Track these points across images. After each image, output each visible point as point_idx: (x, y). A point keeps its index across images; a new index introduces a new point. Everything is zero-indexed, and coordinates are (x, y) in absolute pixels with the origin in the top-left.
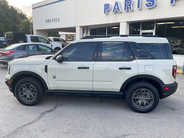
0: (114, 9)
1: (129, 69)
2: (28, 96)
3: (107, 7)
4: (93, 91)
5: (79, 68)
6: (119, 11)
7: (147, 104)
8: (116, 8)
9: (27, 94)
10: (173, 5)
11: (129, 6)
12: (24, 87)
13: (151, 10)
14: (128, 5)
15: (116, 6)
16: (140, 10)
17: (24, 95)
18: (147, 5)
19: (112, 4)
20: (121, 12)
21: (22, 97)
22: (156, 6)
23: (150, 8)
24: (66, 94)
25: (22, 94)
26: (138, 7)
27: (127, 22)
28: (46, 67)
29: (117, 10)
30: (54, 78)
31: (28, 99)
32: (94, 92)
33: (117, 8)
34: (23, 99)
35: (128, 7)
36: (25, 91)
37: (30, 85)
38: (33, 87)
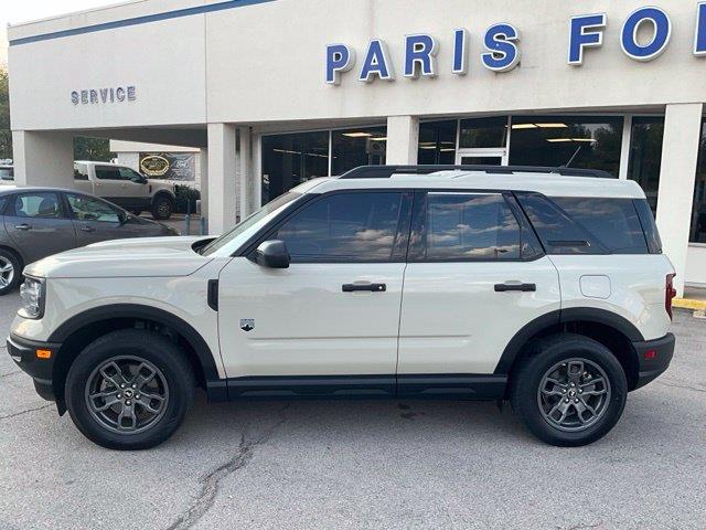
0: (367, 67)
1: (530, 288)
2: (128, 411)
3: (338, 56)
4: (396, 376)
5: (347, 288)
6: (385, 74)
7: (587, 414)
8: (372, 64)
9: (123, 401)
10: (578, 66)
11: (421, 61)
12: (110, 370)
13: (501, 77)
14: (417, 55)
15: (375, 57)
16: (463, 75)
17: (108, 404)
18: (487, 59)
19: (359, 48)
20: (391, 81)
21: (98, 414)
22: (519, 64)
23: (497, 72)
24: (291, 393)
25: (100, 402)
26: (457, 66)
27: (413, 117)
28: (213, 286)
29: (379, 71)
30: (247, 329)
31: (127, 421)
32: (400, 381)
33: (377, 63)
34: (105, 424)
35: (418, 64)
36: (114, 388)
37: (139, 363)
38: (154, 369)
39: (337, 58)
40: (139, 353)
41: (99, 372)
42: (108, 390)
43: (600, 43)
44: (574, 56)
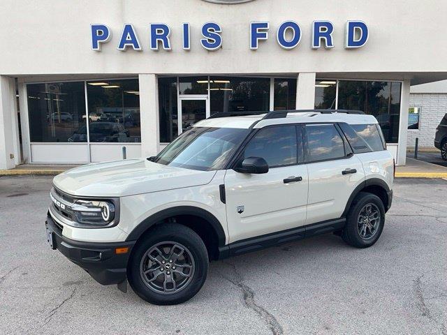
0: (123, 41)
1: (354, 171)
2: (169, 278)
3: (100, 33)
4: (304, 227)
5: (286, 181)
6: (137, 46)
8: (127, 39)
9: (164, 272)
10: (254, 50)
11: (162, 40)
12: (155, 254)
13: (211, 54)
14: (159, 37)
15: (129, 35)
16: (188, 51)
17: (156, 276)
18: (204, 42)
19: (116, 30)
20: (139, 51)
21: (150, 283)
22: (221, 47)
23: (209, 51)
25: (150, 276)
26: (186, 45)
27: (156, 74)
28: (222, 188)
29: (132, 45)
30: (240, 212)
31: (170, 285)
33: (130, 39)
34: (155, 289)
35: (159, 42)
36: (158, 264)
37: (172, 245)
38: (182, 248)
39: (100, 34)
40: (172, 238)
41: (147, 256)
42: (154, 267)
43: (267, 38)
44: (254, 44)
